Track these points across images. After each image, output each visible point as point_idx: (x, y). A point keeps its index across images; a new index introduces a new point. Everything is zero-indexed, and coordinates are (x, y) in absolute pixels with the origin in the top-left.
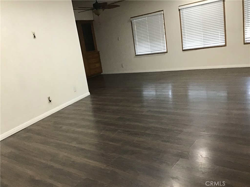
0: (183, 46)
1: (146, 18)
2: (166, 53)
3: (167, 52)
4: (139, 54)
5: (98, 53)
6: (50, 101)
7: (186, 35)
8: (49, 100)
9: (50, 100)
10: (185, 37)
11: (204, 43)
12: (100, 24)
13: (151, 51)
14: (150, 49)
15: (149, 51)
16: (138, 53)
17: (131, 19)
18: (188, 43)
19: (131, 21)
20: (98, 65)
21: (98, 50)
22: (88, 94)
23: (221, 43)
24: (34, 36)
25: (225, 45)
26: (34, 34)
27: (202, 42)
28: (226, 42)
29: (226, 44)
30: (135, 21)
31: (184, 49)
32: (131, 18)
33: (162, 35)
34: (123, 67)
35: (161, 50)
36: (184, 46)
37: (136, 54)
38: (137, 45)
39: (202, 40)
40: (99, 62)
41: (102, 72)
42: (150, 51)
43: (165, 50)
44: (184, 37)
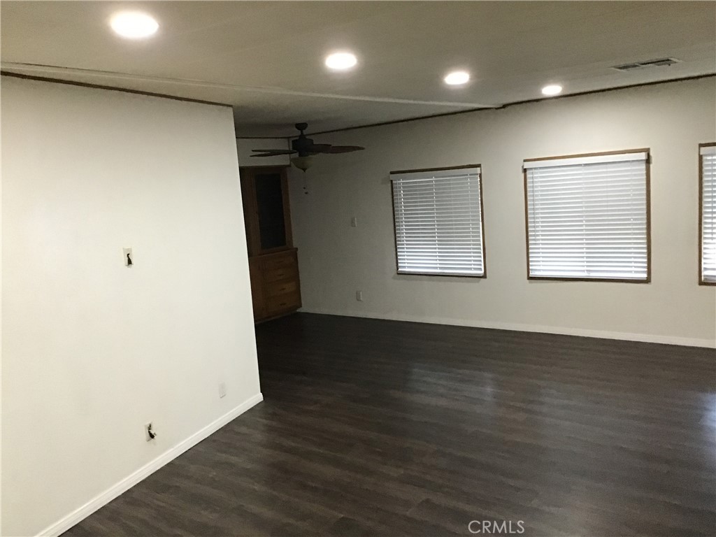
0: (530, 268)
1: (432, 179)
2: (482, 279)
3: (484, 276)
4: (407, 270)
5: (294, 253)
6: (152, 436)
7: (541, 237)
8: (149, 432)
9: (152, 432)
10: (535, 244)
11: (587, 266)
12: (306, 193)
13: (440, 268)
14: (438, 262)
15: (437, 268)
16: (404, 267)
17: (392, 177)
18: (543, 261)
19: (392, 181)
20: (289, 287)
21: (295, 244)
22: (259, 397)
23: (636, 272)
24: (127, 258)
25: (648, 281)
26: (128, 255)
27: (583, 262)
28: (649, 273)
29: (650, 278)
30: (400, 182)
31: (532, 274)
32: (392, 173)
33: (472, 220)
34: (358, 300)
35: (470, 269)
36: (532, 265)
37: (400, 270)
38: (403, 244)
39: (583, 257)
40: (296, 278)
41: (301, 306)
42: (438, 266)
43: (480, 269)
44: (534, 242)
